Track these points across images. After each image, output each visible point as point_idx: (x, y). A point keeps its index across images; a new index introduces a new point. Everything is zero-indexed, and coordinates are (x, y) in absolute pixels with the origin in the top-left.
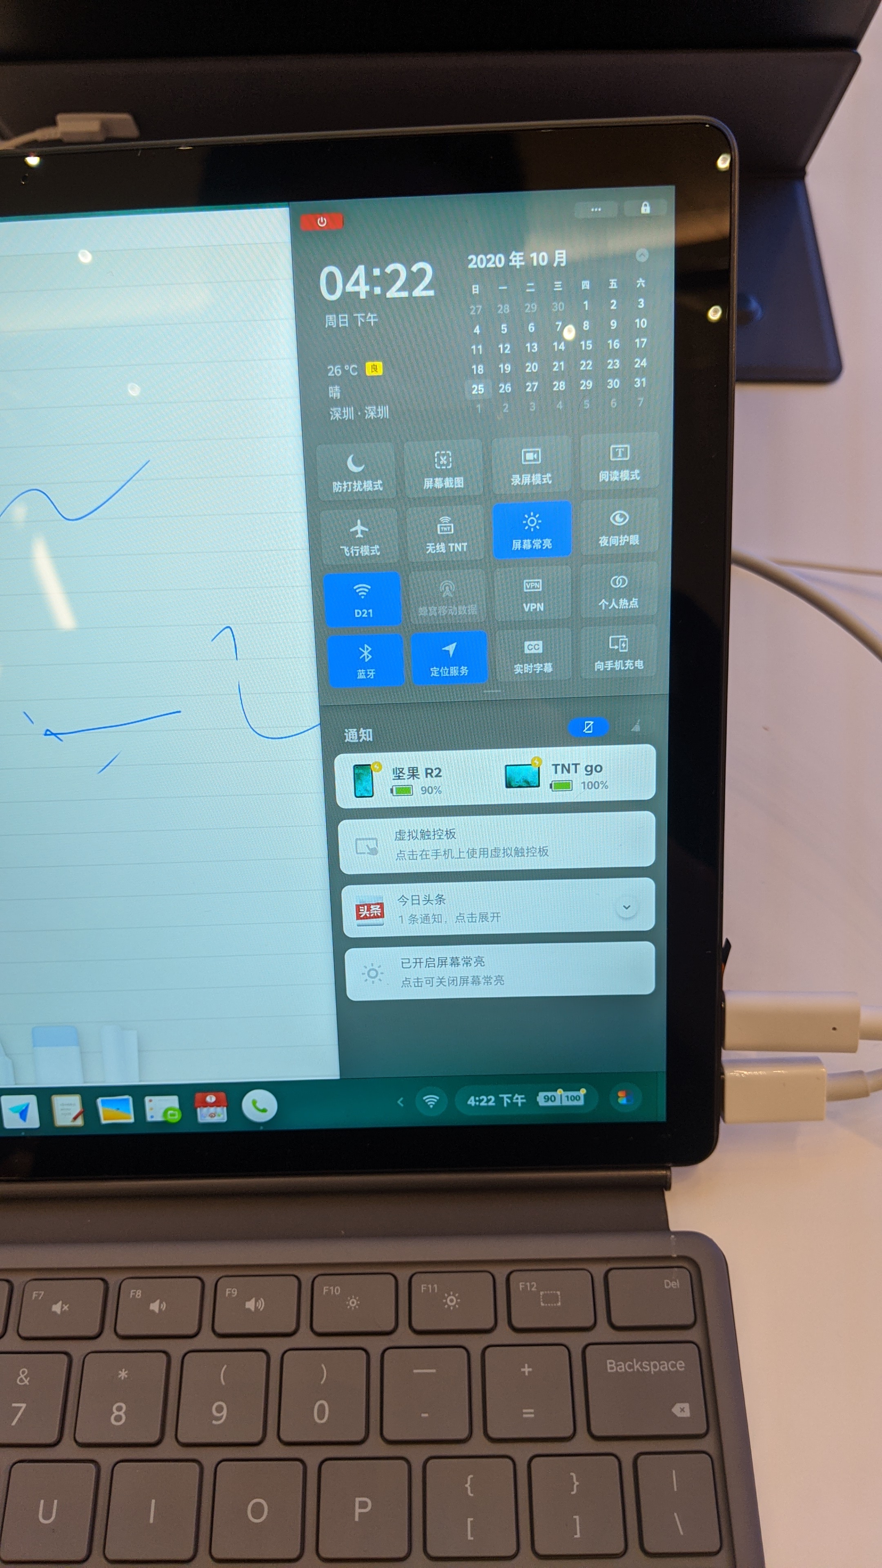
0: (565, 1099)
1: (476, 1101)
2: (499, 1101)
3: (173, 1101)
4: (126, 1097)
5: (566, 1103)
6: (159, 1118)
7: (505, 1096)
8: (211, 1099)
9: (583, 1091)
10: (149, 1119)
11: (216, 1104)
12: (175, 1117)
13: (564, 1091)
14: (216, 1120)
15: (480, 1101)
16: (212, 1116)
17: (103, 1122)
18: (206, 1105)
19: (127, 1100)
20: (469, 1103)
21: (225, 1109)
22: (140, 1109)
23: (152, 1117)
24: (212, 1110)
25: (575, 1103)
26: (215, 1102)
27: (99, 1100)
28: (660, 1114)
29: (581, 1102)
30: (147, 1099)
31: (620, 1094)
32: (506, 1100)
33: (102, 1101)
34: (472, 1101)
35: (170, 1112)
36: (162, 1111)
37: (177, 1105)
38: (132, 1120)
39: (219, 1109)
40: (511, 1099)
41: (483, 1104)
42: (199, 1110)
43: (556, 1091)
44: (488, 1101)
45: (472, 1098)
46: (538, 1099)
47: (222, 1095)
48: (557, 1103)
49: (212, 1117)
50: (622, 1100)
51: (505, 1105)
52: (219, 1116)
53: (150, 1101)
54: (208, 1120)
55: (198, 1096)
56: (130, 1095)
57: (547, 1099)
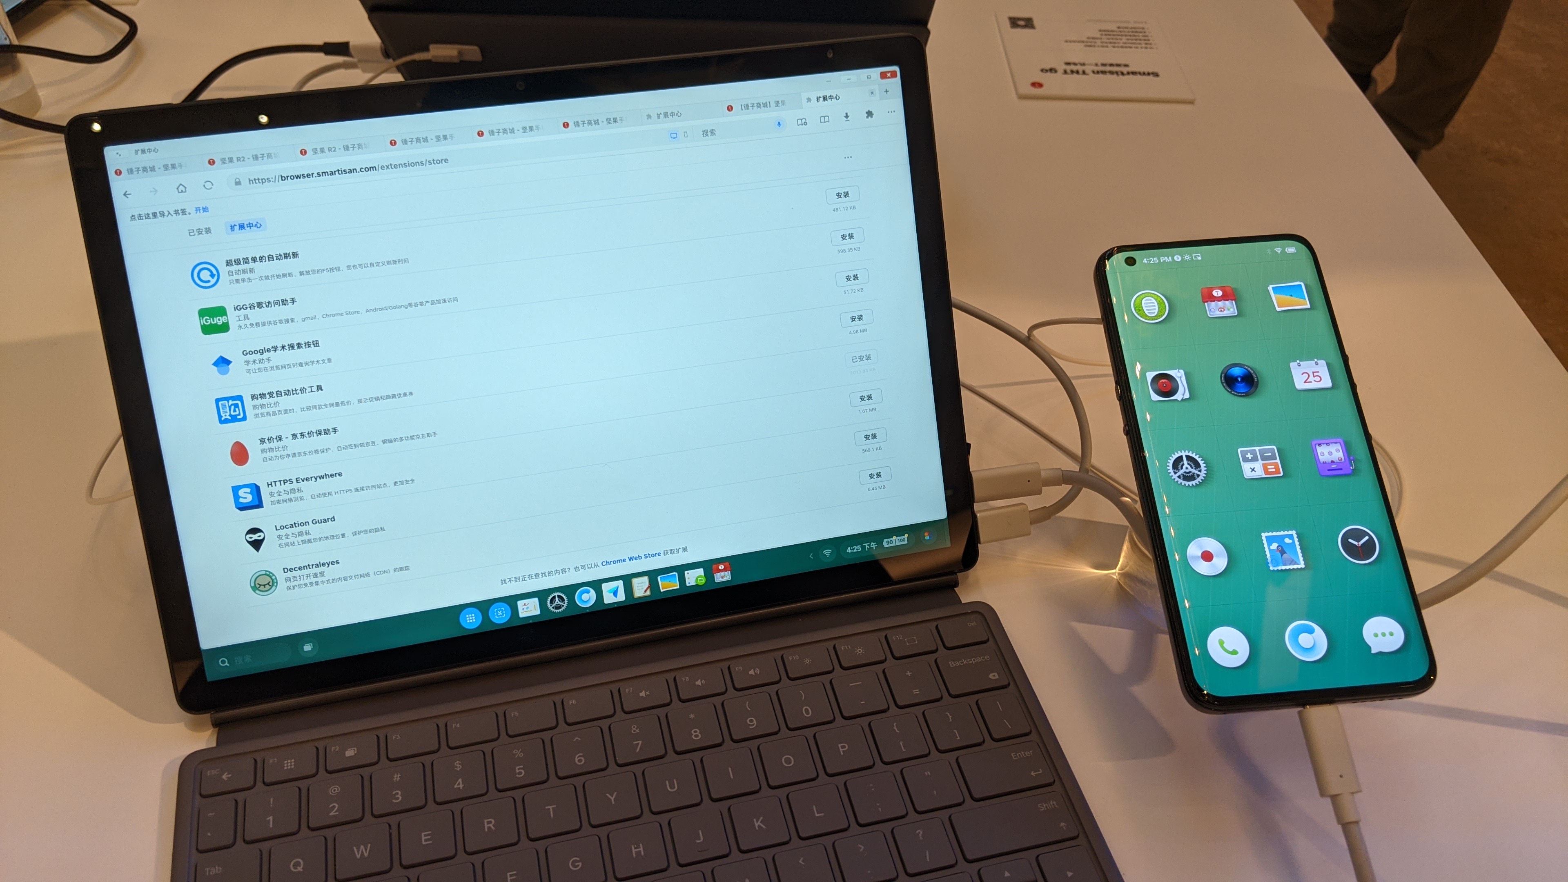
0: (897, 541)
1: (851, 549)
2: (863, 547)
3: (700, 572)
4: (674, 573)
5: (898, 544)
6: (693, 583)
7: (866, 544)
8: (721, 567)
9: (906, 536)
10: (688, 585)
11: (725, 570)
12: (702, 581)
13: (897, 536)
14: (725, 579)
15: (854, 549)
17: (662, 590)
18: (719, 571)
19: (675, 574)
20: (848, 551)
21: (730, 572)
22: (682, 580)
23: (689, 583)
24: (722, 574)
25: (903, 542)
26: (724, 569)
27: (659, 578)
29: (906, 542)
30: (686, 572)
31: (926, 534)
32: (867, 546)
33: (660, 578)
34: (849, 550)
35: (699, 579)
36: (695, 578)
37: (702, 574)
38: (678, 587)
39: (726, 573)
40: (869, 545)
41: (855, 551)
42: (715, 575)
43: (891, 537)
44: (858, 548)
45: (849, 548)
46: (884, 543)
47: (727, 564)
48: (894, 544)
49: (723, 578)
50: (927, 538)
51: (867, 550)
52: (726, 577)
53: (688, 573)
54: (721, 580)
55: (715, 566)
56: (676, 572)
57: (888, 543)
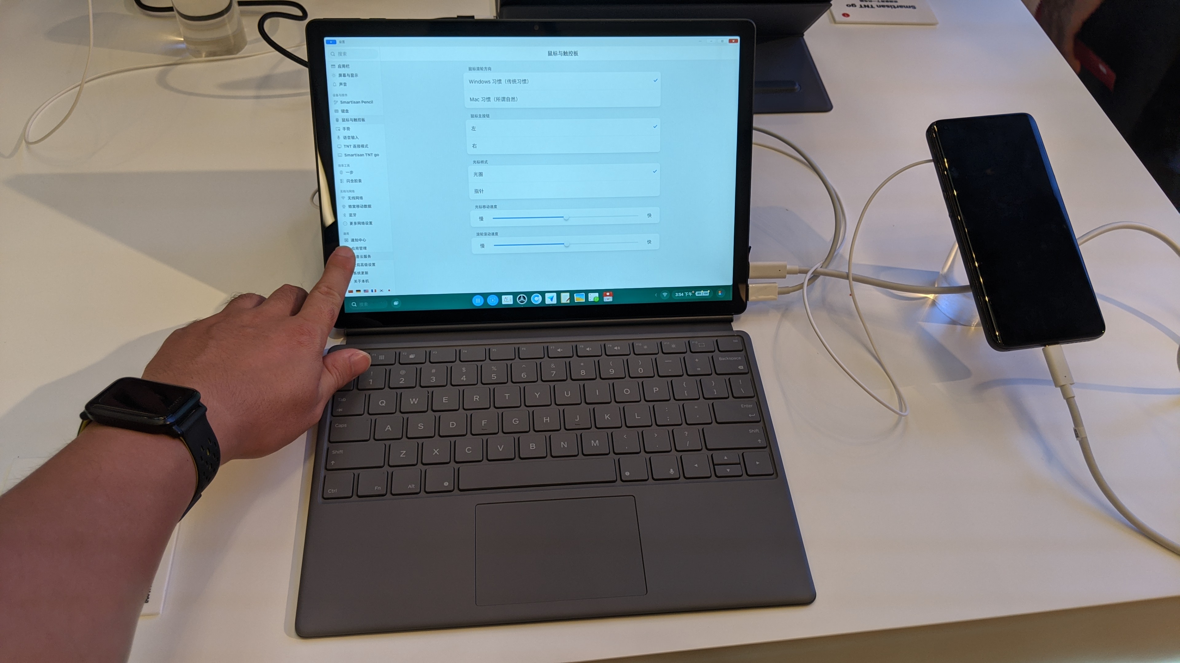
0: (703, 293)
2: (684, 294)
3: (597, 295)
4: (583, 293)
5: (703, 295)
6: (592, 300)
7: (686, 293)
8: (608, 294)
9: (709, 291)
10: (589, 300)
11: (609, 296)
12: (597, 300)
13: (704, 291)
14: (609, 300)
16: (608, 299)
17: (576, 301)
18: (606, 296)
21: (612, 297)
22: (587, 297)
24: (608, 297)
25: (706, 295)
27: (575, 295)
28: (731, 299)
29: (708, 295)
30: (589, 294)
31: (719, 292)
34: (677, 295)
35: (596, 298)
36: (593, 298)
37: (598, 296)
38: (584, 301)
39: (610, 297)
40: (688, 294)
41: (680, 296)
42: (604, 298)
43: (701, 291)
44: (682, 295)
46: (696, 294)
47: (611, 293)
48: (701, 295)
50: (720, 294)
51: (686, 296)
54: (607, 301)
55: (604, 293)
57: (698, 294)
